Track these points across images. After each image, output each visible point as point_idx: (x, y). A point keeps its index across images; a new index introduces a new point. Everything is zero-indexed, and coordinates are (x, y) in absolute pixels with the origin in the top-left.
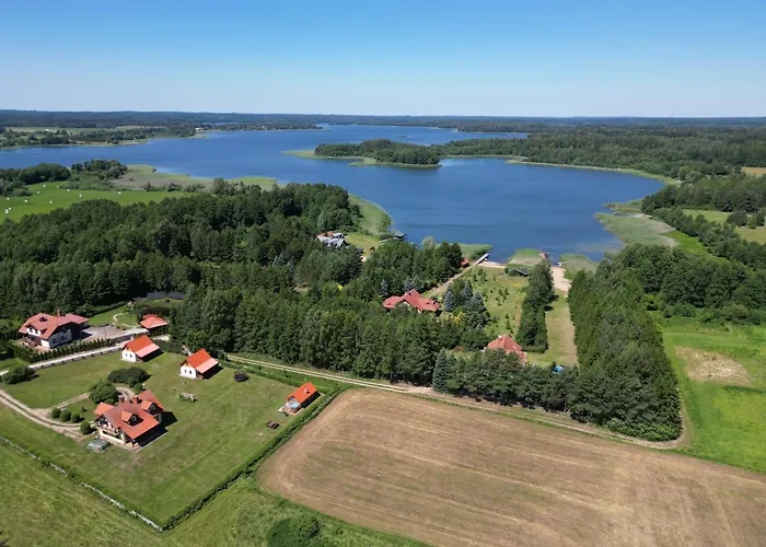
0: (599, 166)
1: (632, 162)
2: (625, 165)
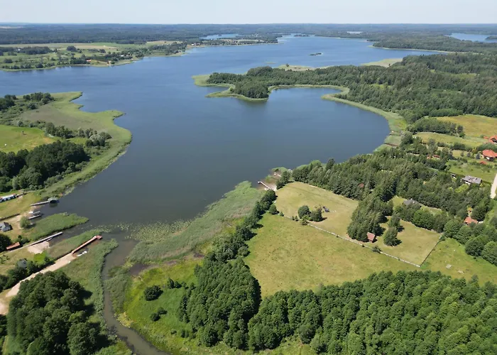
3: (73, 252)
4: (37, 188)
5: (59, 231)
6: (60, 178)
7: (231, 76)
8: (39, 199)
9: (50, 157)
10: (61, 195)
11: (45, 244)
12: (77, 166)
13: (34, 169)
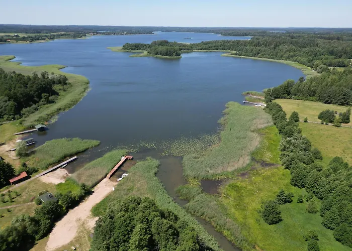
0: (272, 58)
1: (292, 57)
2: (288, 58)
3: (109, 176)
4: (14, 119)
5: (71, 156)
6: (36, 109)
7: (142, 45)
8: (22, 128)
9: (21, 87)
10: (46, 123)
11: (62, 172)
12: (51, 98)
13: (7, 98)
